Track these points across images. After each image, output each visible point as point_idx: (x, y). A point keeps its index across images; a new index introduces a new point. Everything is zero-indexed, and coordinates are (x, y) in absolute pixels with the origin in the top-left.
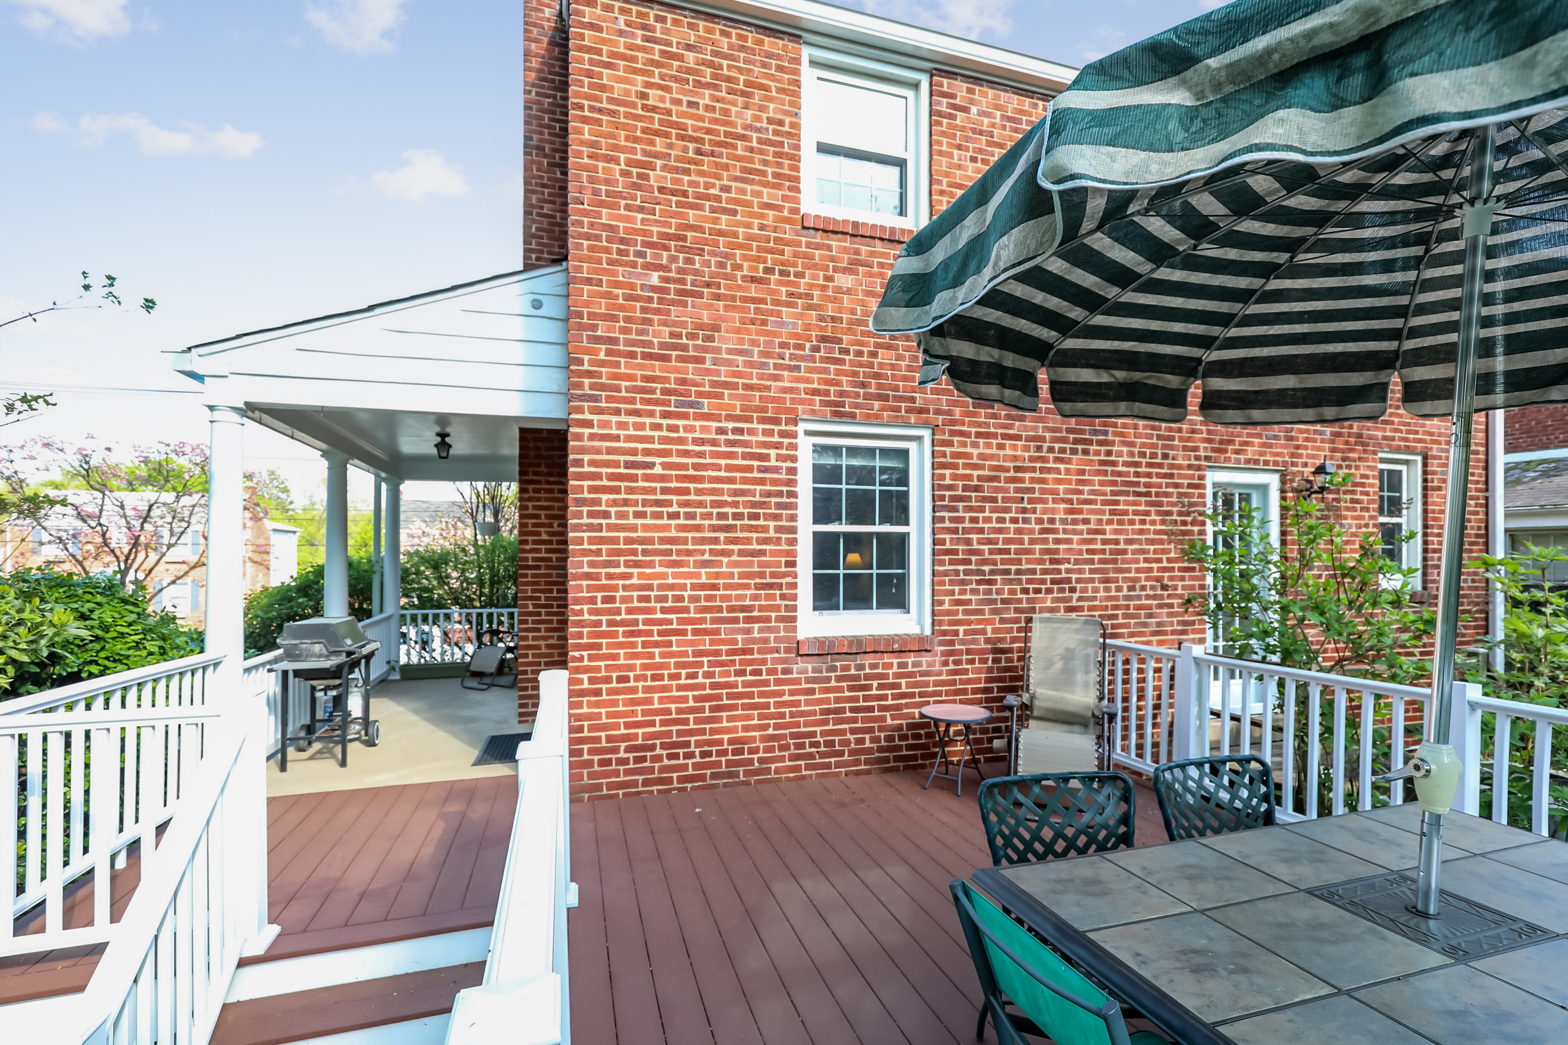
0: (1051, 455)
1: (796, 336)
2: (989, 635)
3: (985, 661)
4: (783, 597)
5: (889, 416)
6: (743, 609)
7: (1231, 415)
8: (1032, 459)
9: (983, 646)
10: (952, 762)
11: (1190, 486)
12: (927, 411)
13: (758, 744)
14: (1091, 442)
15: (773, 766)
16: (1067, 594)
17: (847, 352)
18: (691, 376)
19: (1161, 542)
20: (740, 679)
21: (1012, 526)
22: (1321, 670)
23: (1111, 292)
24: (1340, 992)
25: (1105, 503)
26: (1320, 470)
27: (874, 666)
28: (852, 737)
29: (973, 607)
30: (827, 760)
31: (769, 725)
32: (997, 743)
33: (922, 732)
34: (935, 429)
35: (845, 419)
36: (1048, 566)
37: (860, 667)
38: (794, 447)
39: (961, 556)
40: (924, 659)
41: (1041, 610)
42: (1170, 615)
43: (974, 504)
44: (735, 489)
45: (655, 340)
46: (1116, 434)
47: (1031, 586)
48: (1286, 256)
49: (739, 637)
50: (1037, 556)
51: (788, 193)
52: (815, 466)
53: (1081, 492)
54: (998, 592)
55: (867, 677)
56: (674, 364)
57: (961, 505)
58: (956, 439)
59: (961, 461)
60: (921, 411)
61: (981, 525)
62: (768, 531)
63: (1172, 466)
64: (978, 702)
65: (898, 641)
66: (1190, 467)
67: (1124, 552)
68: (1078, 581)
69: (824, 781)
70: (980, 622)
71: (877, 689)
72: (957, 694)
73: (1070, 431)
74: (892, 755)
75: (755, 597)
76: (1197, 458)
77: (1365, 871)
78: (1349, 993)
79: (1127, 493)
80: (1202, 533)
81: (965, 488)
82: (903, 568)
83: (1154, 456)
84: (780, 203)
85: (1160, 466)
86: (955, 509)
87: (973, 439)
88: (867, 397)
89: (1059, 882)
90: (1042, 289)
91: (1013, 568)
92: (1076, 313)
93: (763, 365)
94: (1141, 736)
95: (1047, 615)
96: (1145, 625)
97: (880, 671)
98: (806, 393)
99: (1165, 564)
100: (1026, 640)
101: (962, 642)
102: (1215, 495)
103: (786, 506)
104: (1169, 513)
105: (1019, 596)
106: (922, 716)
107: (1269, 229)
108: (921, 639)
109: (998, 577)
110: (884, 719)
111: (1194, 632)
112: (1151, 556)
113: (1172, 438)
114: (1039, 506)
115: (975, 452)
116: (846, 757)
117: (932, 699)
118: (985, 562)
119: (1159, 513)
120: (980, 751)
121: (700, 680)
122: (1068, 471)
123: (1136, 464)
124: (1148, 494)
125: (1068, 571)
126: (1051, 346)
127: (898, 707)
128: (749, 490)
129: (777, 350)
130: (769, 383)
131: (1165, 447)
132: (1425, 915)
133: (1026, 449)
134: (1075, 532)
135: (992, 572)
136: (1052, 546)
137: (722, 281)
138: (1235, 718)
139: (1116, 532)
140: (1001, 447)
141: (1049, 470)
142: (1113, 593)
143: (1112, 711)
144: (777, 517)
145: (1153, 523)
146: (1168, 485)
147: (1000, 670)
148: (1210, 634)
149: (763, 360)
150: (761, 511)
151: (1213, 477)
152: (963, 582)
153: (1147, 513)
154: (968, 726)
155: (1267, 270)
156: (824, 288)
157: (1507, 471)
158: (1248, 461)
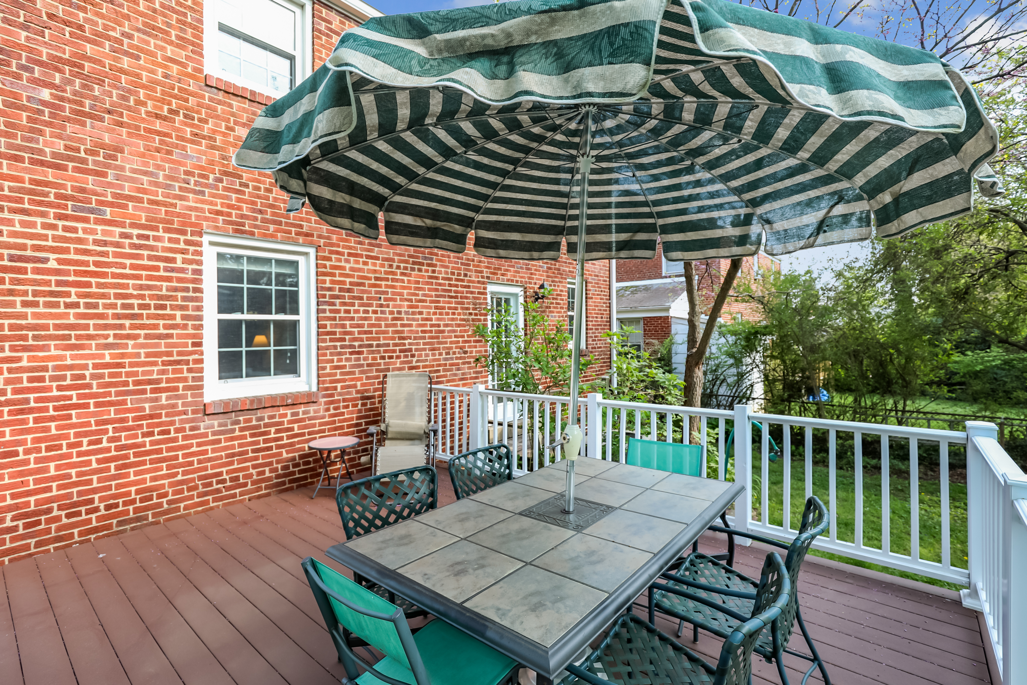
0: (398, 271)
1: (201, 168)
2: (359, 388)
3: (356, 405)
4: (190, 370)
5: (282, 236)
6: (150, 382)
7: (490, 252)
8: (386, 273)
9: (355, 396)
10: (333, 477)
11: (479, 293)
12: (312, 235)
13: (167, 489)
14: (422, 264)
15: (182, 505)
16: (410, 359)
17: (247, 186)
18: (90, 186)
19: (464, 326)
20: (147, 440)
21: (374, 316)
22: (540, 393)
23: (421, 170)
24: (527, 564)
25: (432, 302)
26: (542, 287)
27: (271, 417)
28: (254, 472)
29: (348, 370)
30: (232, 492)
31: (178, 473)
32: (364, 459)
33: (311, 459)
34: (318, 248)
35: (245, 236)
36: (397, 341)
37: (260, 419)
38: (200, 254)
39: (338, 336)
40: (311, 408)
41: (394, 370)
42: (469, 368)
43: (347, 300)
44: (141, 285)
45: (47, 150)
46: (438, 260)
47: (386, 355)
48: (512, 167)
49: (147, 406)
50: (390, 335)
51: (191, 54)
52: (219, 269)
53: (417, 295)
54: (365, 359)
55: (266, 425)
56: (70, 173)
57: (338, 301)
58: (333, 256)
59: (337, 272)
60: (307, 235)
61: (352, 315)
62: (175, 319)
63: (469, 281)
64: (352, 433)
65: (290, 398)
66: (479, 282)
67: (443, 332)
68: (416, 350)
69: (230, 508)
70: (352, 380)
71: (275, 433)
72: (337, 430)
73: (410, 256)
74: (287, 479)
75: (163, 372)
76: (483, 277)
77: (546, 496)
78: (530, 564)
79: (444, 296)
80: (486, 320)
81: (341, 290)
82: (295, 345)
83: (459, 274)
84: (184, 61)
85: (462, 281)
86: (333, 304)
87: (346, 257)
88: (264, 220)
89: (383, 542)
90: (376, 160)
91: (375, 343)
92: (400, 180)
93: (168, 187)
94: (452, 442)
95: (397, 372)
96: (455, 375)
97: (277, 420)
98: (210, 213)
99: (466, 339)
100: (383, 389)
101: (340, 394)
102: (492, 298)
103: (192, 299)
104: (468, 309)
105: (379, 361)
106: (310, 448)
107: (502, 150)
108: (309, 394)
109: (365, 350)
110: (280, 454)
111: (482, 377)
112: (458, 334)
113: (469, 265)
114: (391, 303)
115: (348, 266)
116: (249, 487)
117: (317, 436)
118: (355, 339)
119: (462, 308)
120: (352, 466)
121: (105, 444)
122: (409, 282)
123: (450, 279)
124: (456, 297)
125: (410, 344)
126: (386, 199)
127: (292, 444)
128: (156, 285)
129: (183, 176)
130: (174, 201)
131: (465, 270)
132: (568, 513)
133: (382, 266)
134: (414, 320)
135: (360, 346)
136: (399, 328)
137: (125, 112)
138: (500, 424)
139: (438, 319)
140: (365, 263)
141: (397, 280)
142: (437, 357)
143: (435, 428)
144: (182, 308)
145: (459, 314)
146: (467, 292)
147: (366, 410)
148: (490, 377)
149: (168, 182)
150: (168, 303)
151: (491, 288)
152: (340, 354)
153: (456, 309)
154: (343, 452)
155: (504, 174)
156: (224, 135)
157: (617, 291)
158: (508, 280)
